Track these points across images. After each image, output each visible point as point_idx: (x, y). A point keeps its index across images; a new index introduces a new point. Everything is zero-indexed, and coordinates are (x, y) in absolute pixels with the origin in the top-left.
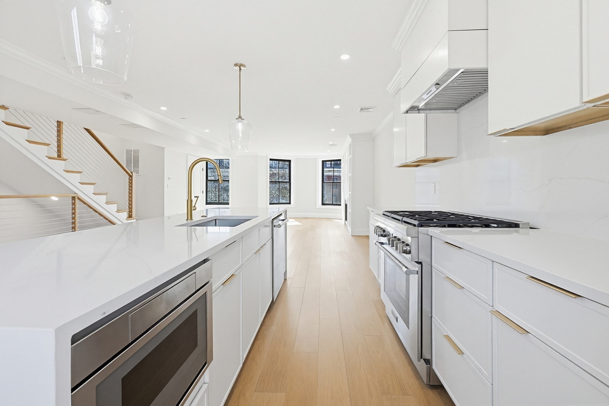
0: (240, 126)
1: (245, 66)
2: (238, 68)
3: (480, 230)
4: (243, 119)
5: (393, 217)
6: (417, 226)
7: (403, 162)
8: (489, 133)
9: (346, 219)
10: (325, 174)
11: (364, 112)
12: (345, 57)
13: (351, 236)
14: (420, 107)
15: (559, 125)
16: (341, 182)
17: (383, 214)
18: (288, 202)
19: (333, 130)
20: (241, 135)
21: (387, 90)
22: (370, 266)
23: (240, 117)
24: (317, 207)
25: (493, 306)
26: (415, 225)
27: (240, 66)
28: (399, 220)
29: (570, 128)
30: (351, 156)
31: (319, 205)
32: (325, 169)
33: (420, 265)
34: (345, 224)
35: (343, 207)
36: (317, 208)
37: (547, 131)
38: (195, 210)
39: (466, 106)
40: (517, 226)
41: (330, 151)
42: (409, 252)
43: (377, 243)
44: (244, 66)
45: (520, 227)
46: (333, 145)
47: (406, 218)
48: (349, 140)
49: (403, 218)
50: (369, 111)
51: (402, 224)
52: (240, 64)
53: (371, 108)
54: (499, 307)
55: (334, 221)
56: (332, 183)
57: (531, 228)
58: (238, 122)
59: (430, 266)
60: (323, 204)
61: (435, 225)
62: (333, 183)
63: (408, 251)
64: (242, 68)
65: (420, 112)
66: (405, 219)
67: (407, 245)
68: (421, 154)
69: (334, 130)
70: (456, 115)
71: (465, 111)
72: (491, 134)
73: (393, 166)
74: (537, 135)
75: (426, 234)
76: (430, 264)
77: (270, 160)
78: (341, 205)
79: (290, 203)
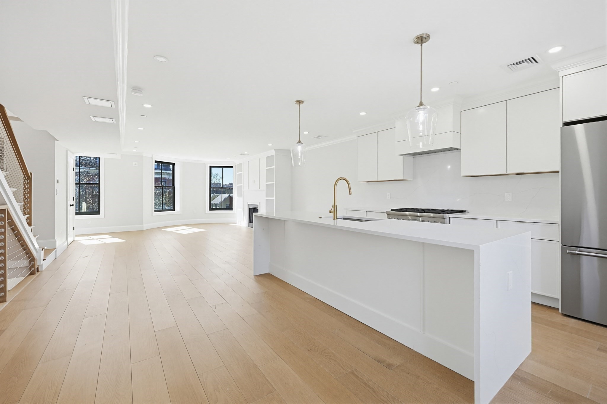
7: (375, 180)
8: (462, 175)
16: (232, 188)
18: (172, 209)
27: (300, 102)
30: (273, 167)
56: (221, 189)
60: (211, 209)
64: (300, 104)
70: (412, 158)
77: (156, 162)
78: (233, 210)
79: (174, 210)
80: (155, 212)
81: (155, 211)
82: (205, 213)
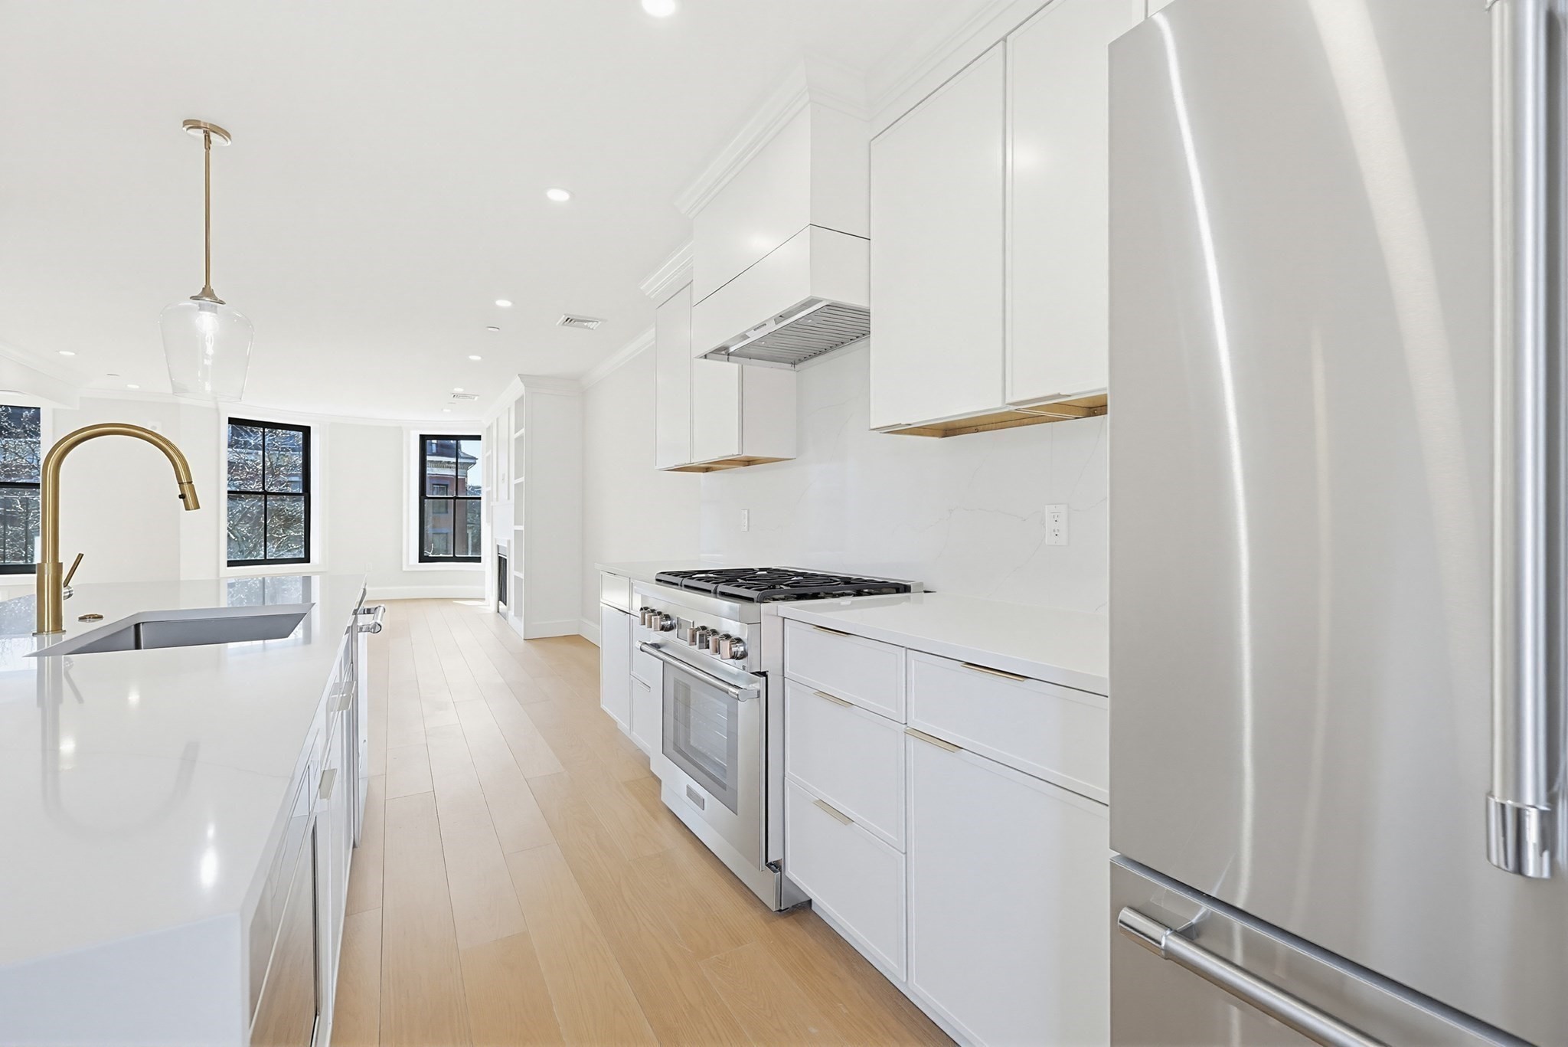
0: (207, 322)
1: (229, 135)
2: (199, 134)
3: (852, 602)
4: (221, 303)
5: (687, 584)
6: (755, 600)
7: (684, 461)
8: (872, 427)
9: (502, 596)
10: (429, 471)
11: (574, 326)
12: (558, 196)
13: (525, 640)
14: (732, 350)
15: (963, 424)
16: (480, 498)
17: (657, 580)
18: (302, 556)
19: (476, 358)
20: (210, 350)
21: (642, 288)
22: (603, 706)
23: (207, 292)
24: (404, 569)
25: (906, 724)
26: (750, 600)
27: (209, 130)
28: (709, 591)
29: (977, 431)
30: (523, 431)
31: (411, 563)
32: (429, 458)
33: (765, 678)
34: (498, 612)
35: (488, 566)
36: (405, 572)
37: (948, 430)
38: (70, 596)
39: (815, 360)
40: (904, 589)
41: (449, 411)
42: (744, 655)
43: (644, 647)
44: (225, 134)
45: (912, 591)
46: (464, 396)
47: (726, 586)
48: (517, 388)
49: (717, 587)
50: (586, 327)
51: (716, 597)
52: (211, 125)
53: (593, 322)
54: (916, 723)
55: (465, 605)
56: (453, 500)
57: (925, 592)
58: (201, 307)
59: (782, 677)
60: (423, 559)
61: (782, 596)
62: (455, 498)
63: (739, 653)
64: (213, 137)
65: (730, 360)
66: (722, 588)
67: (739, 640)
68: (733, 451)
69: (479, 358)
70: (793, 374)
71: (816, 368)
72: (874, 429)
73: (657, 467)
74: (933, 436)
75: (773, 615)
76: (782, 674)
77: (231, 421)
78: (480, 562)
79: (307, 559)
80: (228, 566)
81: (230, 564)
82: (401, 567)
